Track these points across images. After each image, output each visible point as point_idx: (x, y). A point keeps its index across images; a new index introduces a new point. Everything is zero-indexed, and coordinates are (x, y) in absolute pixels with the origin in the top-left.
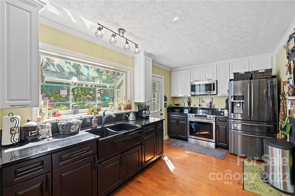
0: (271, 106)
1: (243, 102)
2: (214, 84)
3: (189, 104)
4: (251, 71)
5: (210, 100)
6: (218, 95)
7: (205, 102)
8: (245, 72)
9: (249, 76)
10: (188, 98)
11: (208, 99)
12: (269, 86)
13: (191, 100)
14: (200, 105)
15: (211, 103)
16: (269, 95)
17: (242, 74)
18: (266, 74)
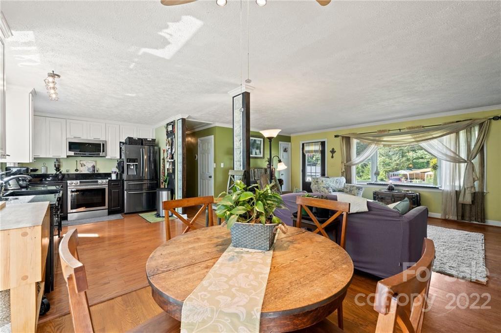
0: (153, 168)
1: (136, 165)
2: (103, 145)
3: (58, 169)
4: (142, 138)
5: (94, 163)
6: (107, 157)
7: (84, 165)
8: (138, 139)
9: (141, 142)
10: (57, 160)
11: (90, 162)
12: (152, 152)
13: (61, 164)
14: (77, 170)
15: (94, 167)
16: (151, 159)
17: (135, 139)
18: (151, 143)
